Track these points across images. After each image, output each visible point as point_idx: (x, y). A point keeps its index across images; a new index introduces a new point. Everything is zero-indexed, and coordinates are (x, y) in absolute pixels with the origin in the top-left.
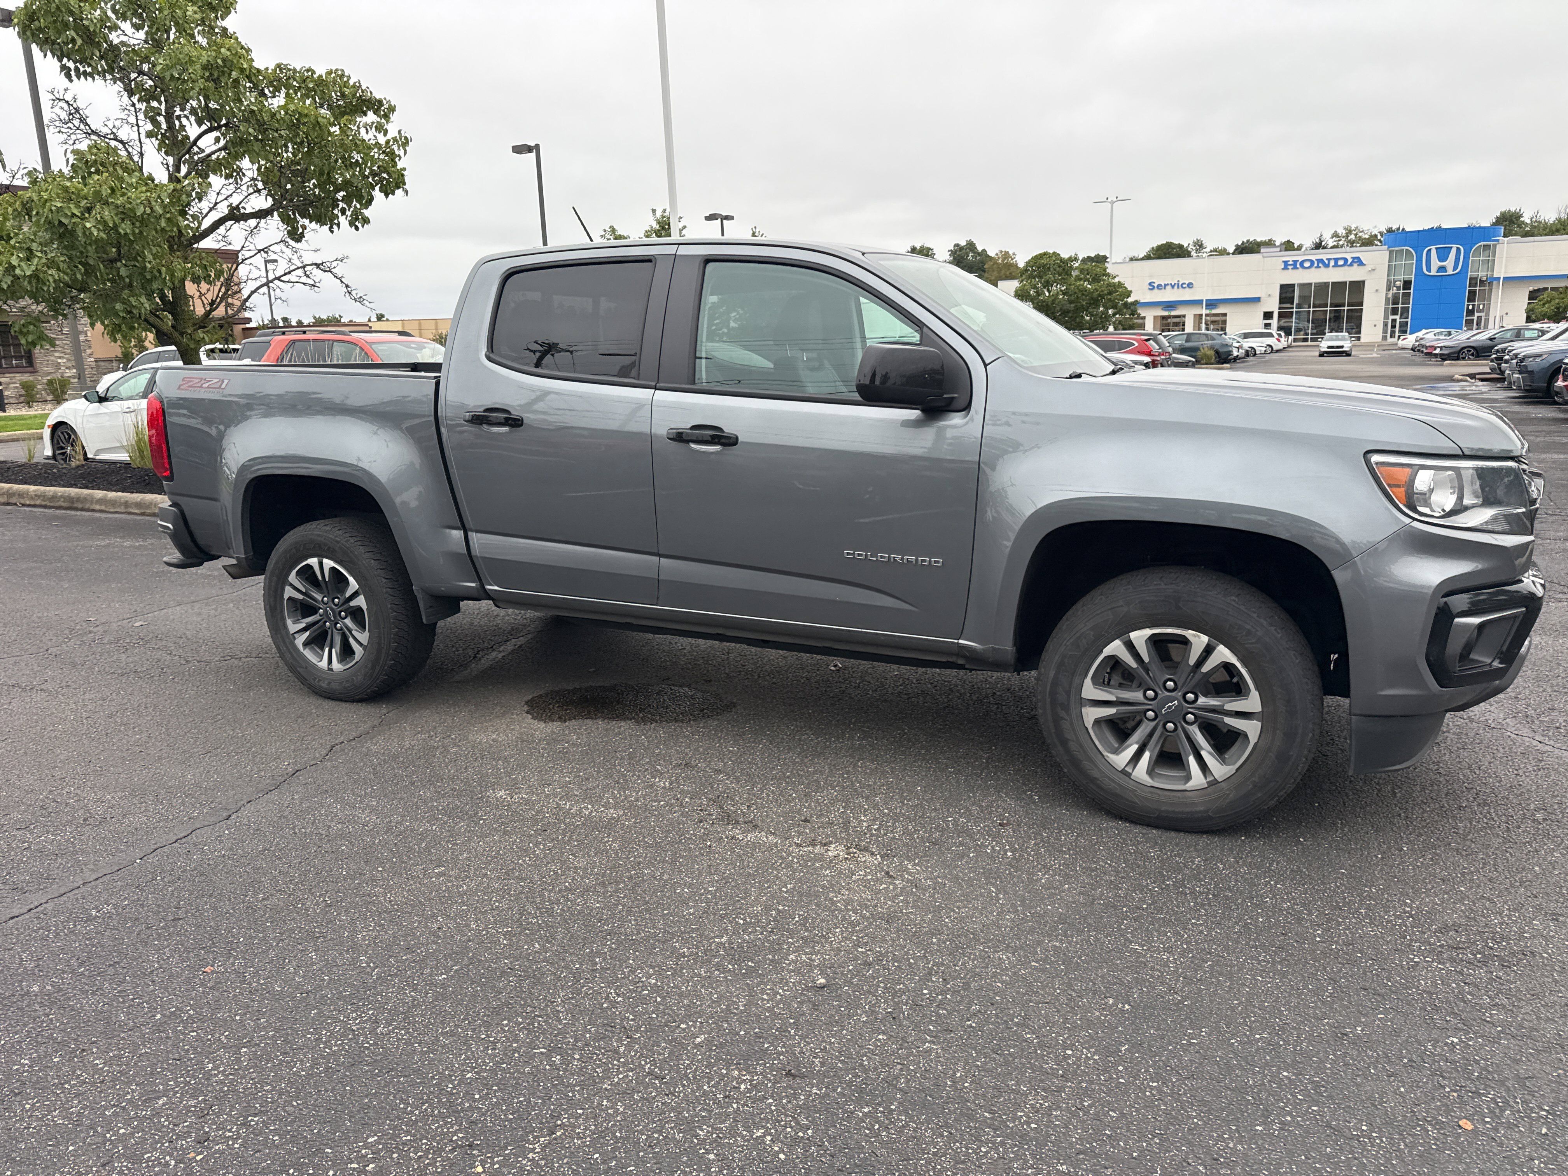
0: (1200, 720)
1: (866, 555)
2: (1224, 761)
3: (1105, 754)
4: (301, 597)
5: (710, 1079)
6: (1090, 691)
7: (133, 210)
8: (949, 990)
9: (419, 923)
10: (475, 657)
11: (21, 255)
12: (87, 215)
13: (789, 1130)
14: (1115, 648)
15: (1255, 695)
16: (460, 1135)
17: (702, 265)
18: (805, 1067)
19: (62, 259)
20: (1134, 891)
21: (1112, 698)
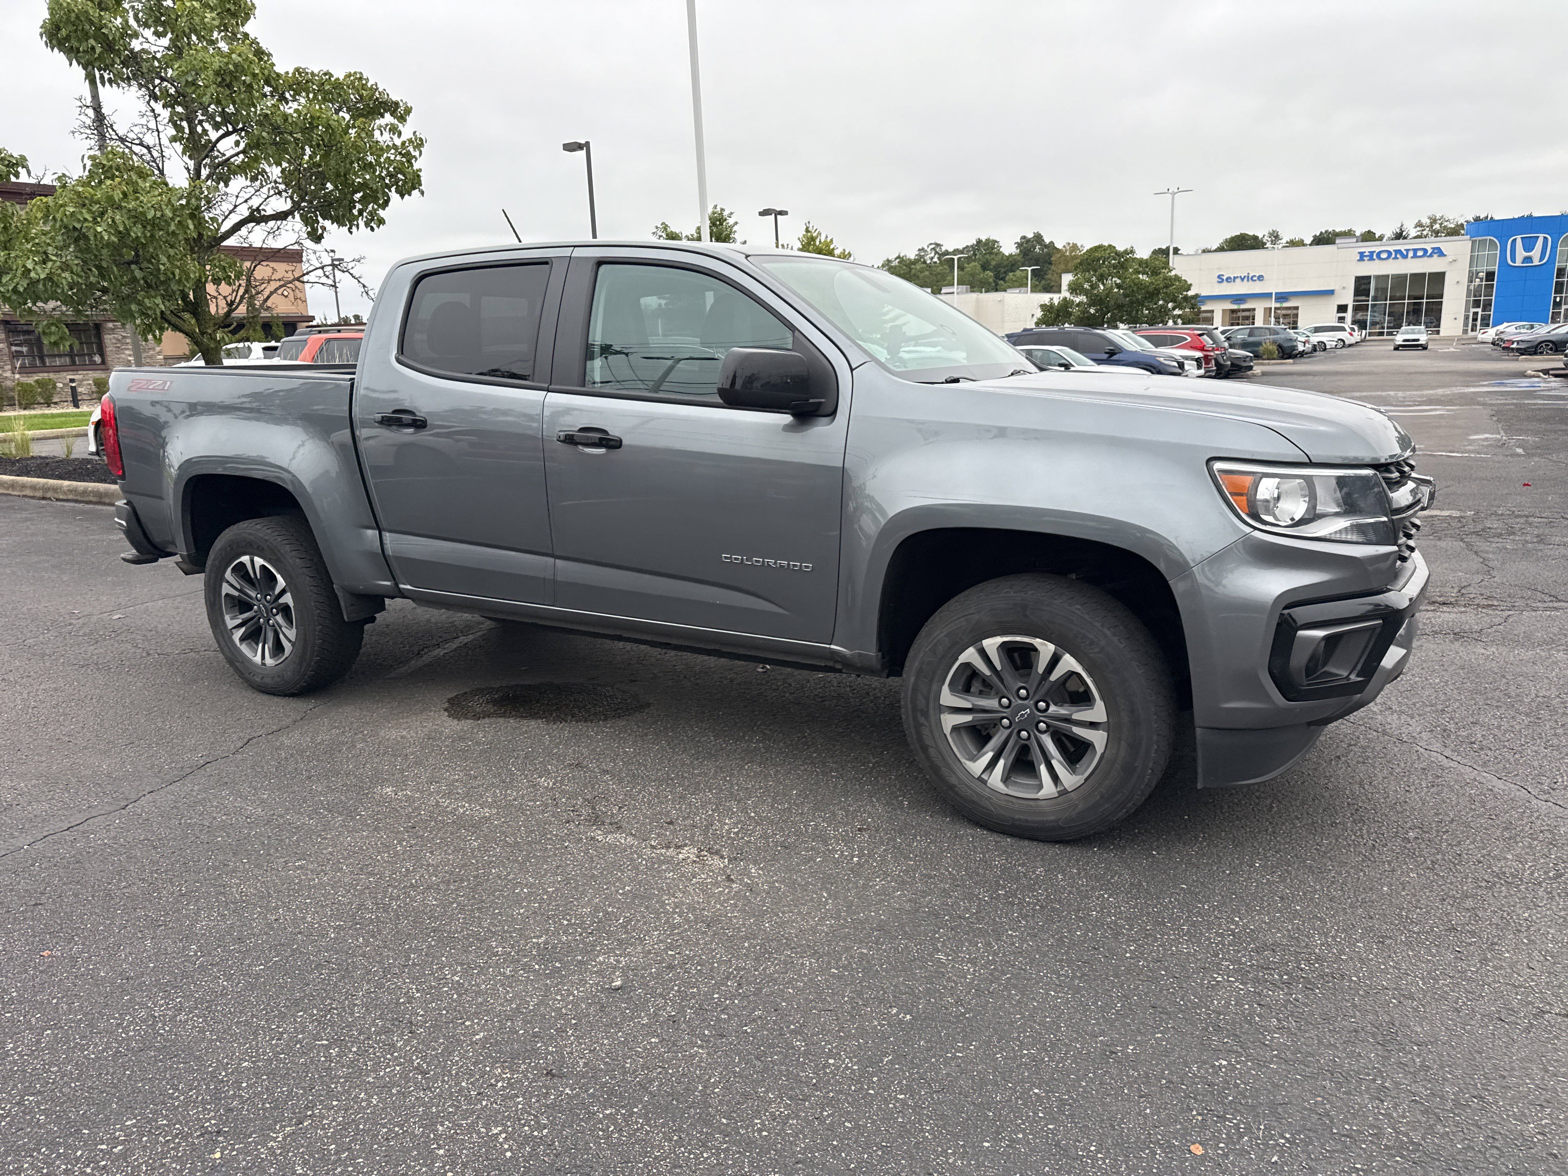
0: (1051, 729)
1: (742, 559)
2: (1074, 771)
3: (963, 760)
4: (236, 594)
5: (472, 1076)
6: (947, 698)
7: (143, 214)
8: (740, 994)
9: (260, 915)
10: (419, 654)
11: (36, 259)
12: (99, 219)
13: (526, 1128)
14: (970, 655)
15: (1099, 705)
16: (213, 1122)
17: (595, 267)
18: (568, 1067)
19: (76, 262)
20: (963, 900)
21: (969, 706)
